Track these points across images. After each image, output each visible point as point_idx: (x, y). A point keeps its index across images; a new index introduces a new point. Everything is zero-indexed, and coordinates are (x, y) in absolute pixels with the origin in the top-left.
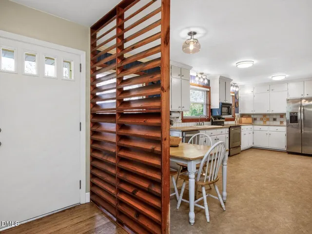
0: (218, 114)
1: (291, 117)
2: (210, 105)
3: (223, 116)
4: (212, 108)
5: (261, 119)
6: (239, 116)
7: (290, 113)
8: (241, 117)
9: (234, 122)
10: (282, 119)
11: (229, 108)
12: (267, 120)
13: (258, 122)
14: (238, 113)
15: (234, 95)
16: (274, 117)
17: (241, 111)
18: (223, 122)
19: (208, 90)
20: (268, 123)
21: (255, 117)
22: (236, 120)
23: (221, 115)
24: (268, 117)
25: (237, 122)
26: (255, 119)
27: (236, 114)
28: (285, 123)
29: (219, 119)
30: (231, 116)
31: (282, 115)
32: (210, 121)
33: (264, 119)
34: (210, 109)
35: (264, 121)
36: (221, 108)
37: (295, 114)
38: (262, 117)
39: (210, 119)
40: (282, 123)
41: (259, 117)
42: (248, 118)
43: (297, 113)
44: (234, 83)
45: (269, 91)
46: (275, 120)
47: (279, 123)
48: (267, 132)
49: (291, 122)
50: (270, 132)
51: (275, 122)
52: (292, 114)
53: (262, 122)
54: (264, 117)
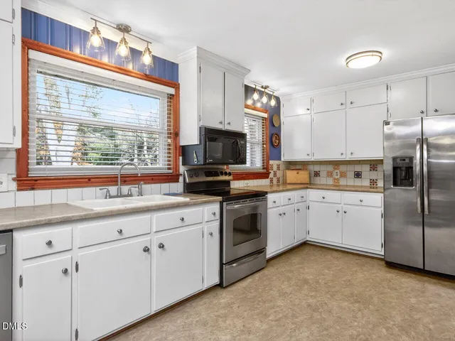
0: (196, 161)
1: (395, 169)
2: (177, 135)
5: (330, 174)
6: (282, 167)
7: (394, 159)
9: (268, 180)
10: (374, 175)
12: (341, 176)
13: (322, 180)
14: (280, 159)
15: (265, 115)
16: (358, 168)
17: (286, 156)
18: (228, 183)
20: (343, 182)
21: (317, 168)
22: (271, 175)
23: (206, 163)
24: (343, 168)
25: (275, 180)
26: (317, 174)
27: (271, 162)
28: (380, 184)
29: (210, 174)
31: (374, 164)
32: (178, 182)
33: (334, 174)
34: (176, 147)
35: (335, 179)
36: (203, 142)
37: (407, 161)
38: (330, 168)
39: (179, 175)
40: (373, 182)
41: (323, 170)
42: (300, 172)
43: (411, 159)
44: (264, 85)
45: (343, 107)
46: (358, 175)
47: (367, 183)
48: (339, 207)
49: (395, 184)
50: (346, 208)
51: (358, 182)
52: (398, 161)
53: (330, 181)
54: (335, 169)
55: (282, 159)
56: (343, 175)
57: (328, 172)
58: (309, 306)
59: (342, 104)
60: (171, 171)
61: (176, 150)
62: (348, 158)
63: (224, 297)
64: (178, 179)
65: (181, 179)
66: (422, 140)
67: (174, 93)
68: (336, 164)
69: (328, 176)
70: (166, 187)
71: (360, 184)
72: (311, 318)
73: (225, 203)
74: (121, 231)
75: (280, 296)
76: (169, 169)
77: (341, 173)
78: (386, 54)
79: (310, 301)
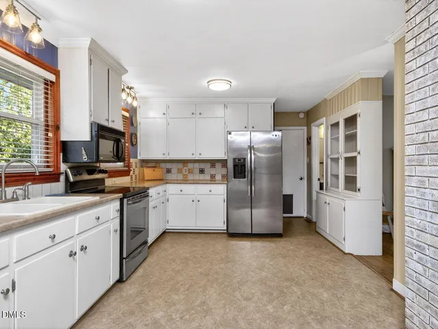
0: (85, 158)
1: (235, 166)
2: (57, 128)
3: (103, 166)
4: (64, 137)
5: (180, 171)
6: (138, 165)
7: (234, 159)
8: (142, 167)
9: (129, 177)
10: (213, 171)
11: (117, 142)
12: (189, 172)
13: (174, 176)
14: (136, 158)
15: (127, 115)
16: (202, 166)
17: (143, 154)
18: (102, 181)
19: (52, 77)
20: (190, 177)
22: (132, 172)
23: (98, 161)
24: (190, 165)
25: (134, 177)
26: (169, 171)
27: (132, 160)
29: (91, 172)
30: (121, 164)
32: (59, 181)
33: (184, 171)
34: (57, 142)
35: (184, 175)
36: (95, 139)
37: (242, 160)
38: (180, 166)
39: (60, 174)
40: (213, 177)
41: (174, 167)
42: (156, 169)
43: (245, 159)
44: (130, 86)
45: (194, 116)
46: (202, 171)
47: (208, 178)
48: (193, 197)
49: (235, 177)
50: (199, 198)
51: (202, 177)
52: (237, 160)
53: (180, 177)
54: (184, 166)
55: (139, 158)
56: (191, 171)
57: (178, 169)
58: (201, 273)
59: (193, 114)
60: (51, 170)
61: (57, 145)
62: (197, 157)
63: (129, 289)
64: (59, 178)
65: (62, 178)
66: (251, 148)
67: (54, 81)
68: (185, 162)
69: (178, 172)
70: (47, 187)
71: (198, 178)
72: (208, 280)
73: (125, 200)
74: (54, 236)
75: (176, 274)
76: (48, 167)
77: (189, 169)
78: (234, 83)
79: (200, 270)
